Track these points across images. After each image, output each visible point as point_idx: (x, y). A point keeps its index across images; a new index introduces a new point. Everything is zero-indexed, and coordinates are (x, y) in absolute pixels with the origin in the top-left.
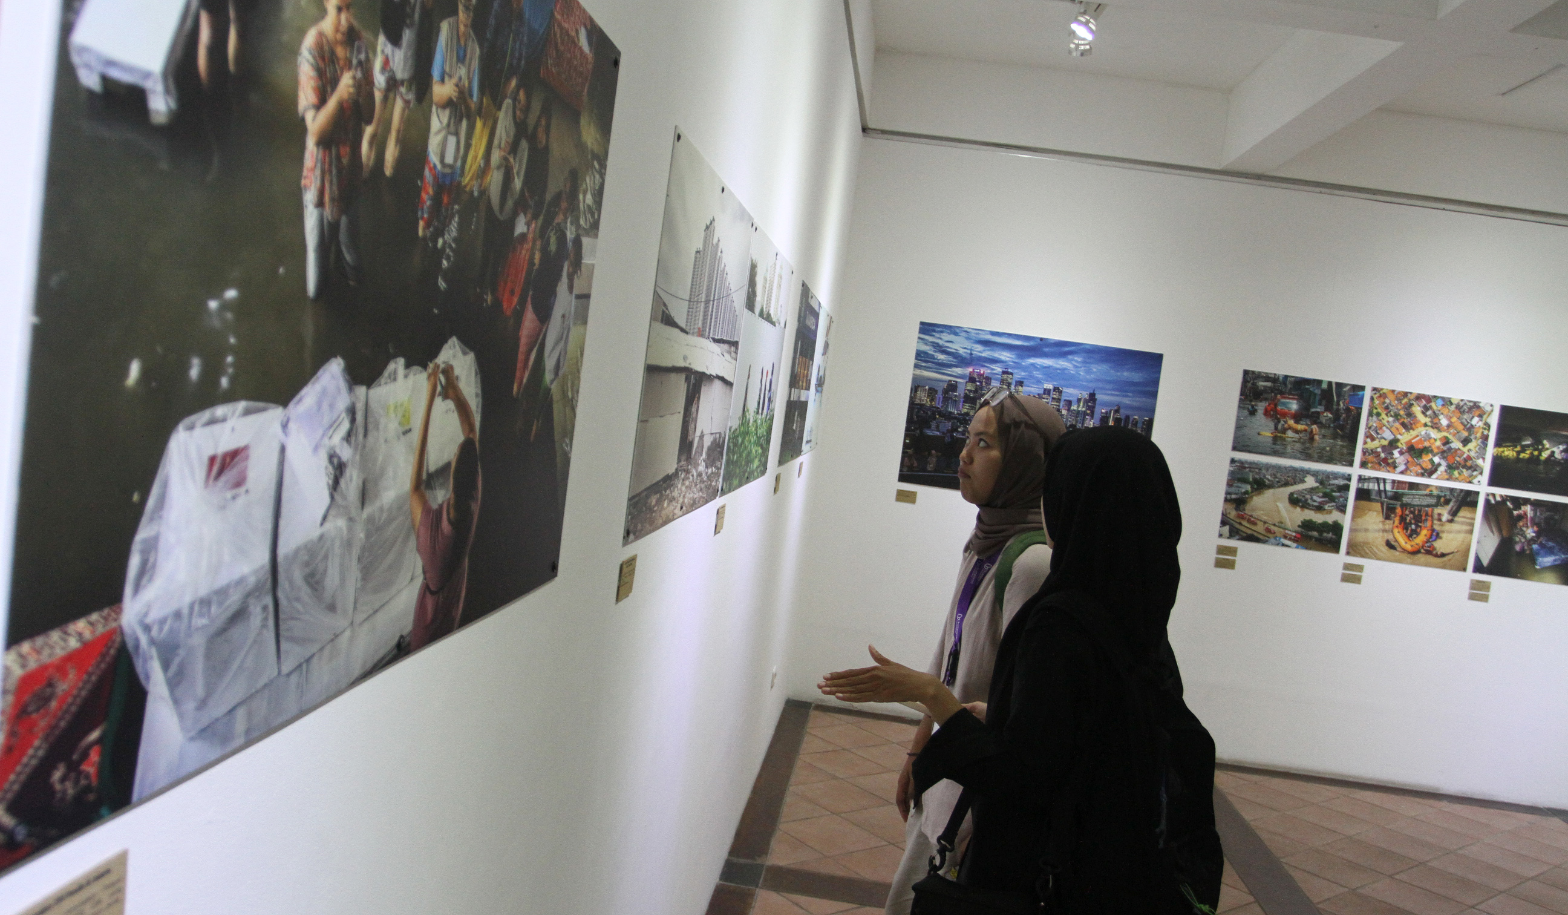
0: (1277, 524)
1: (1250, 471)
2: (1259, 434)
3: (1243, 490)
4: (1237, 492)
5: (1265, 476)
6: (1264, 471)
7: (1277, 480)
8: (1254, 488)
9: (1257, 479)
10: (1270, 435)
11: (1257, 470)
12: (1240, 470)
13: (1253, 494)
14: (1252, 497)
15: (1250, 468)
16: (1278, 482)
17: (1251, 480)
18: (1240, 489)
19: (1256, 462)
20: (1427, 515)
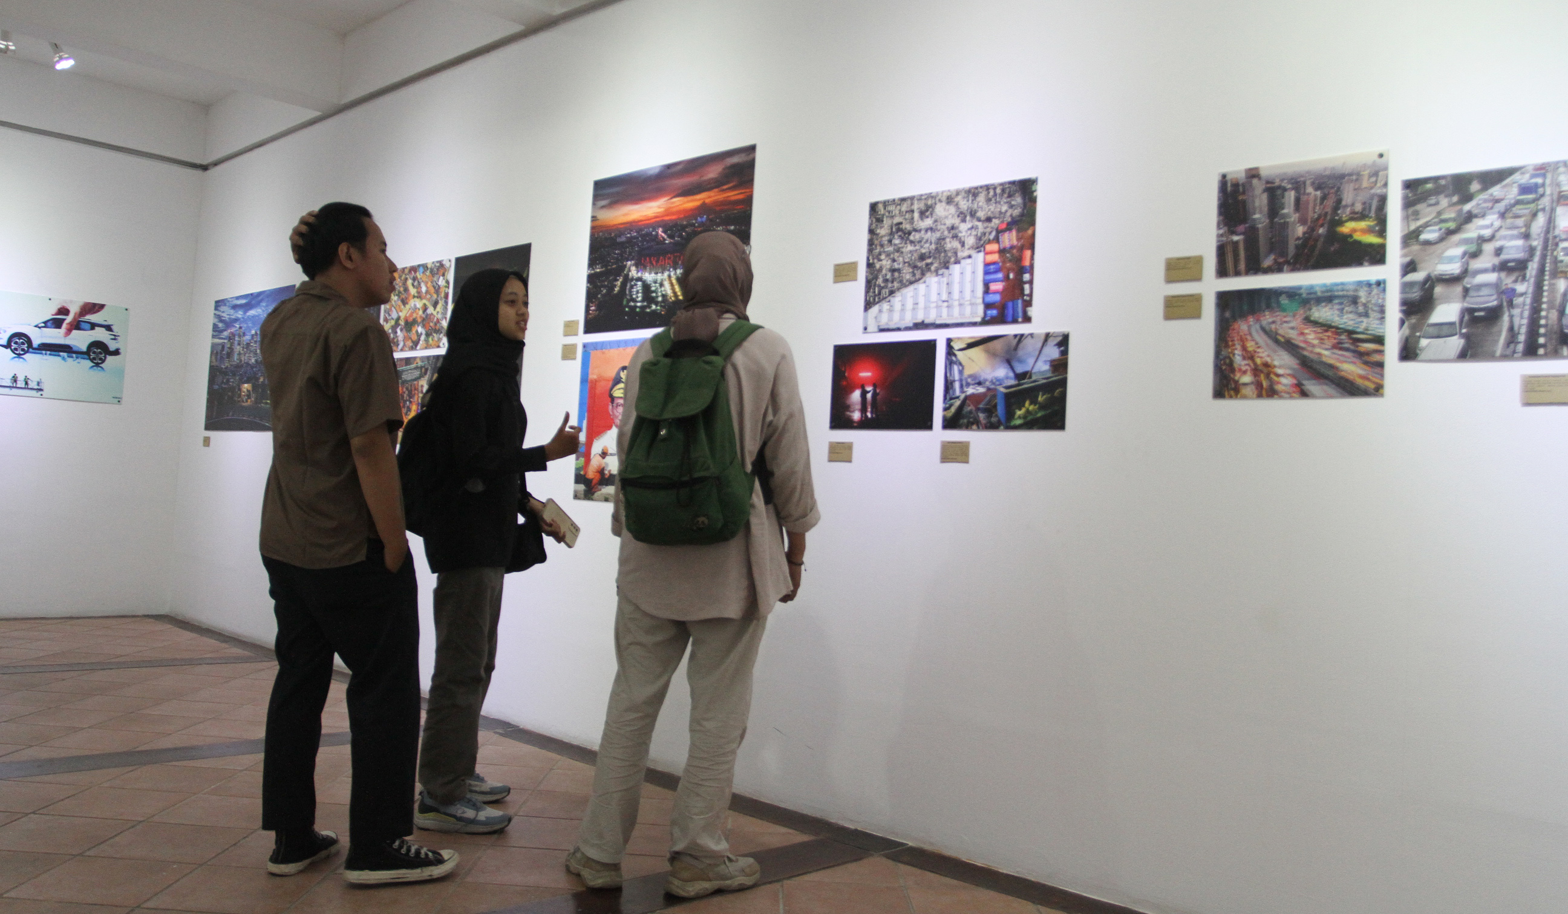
20: (415, 389)
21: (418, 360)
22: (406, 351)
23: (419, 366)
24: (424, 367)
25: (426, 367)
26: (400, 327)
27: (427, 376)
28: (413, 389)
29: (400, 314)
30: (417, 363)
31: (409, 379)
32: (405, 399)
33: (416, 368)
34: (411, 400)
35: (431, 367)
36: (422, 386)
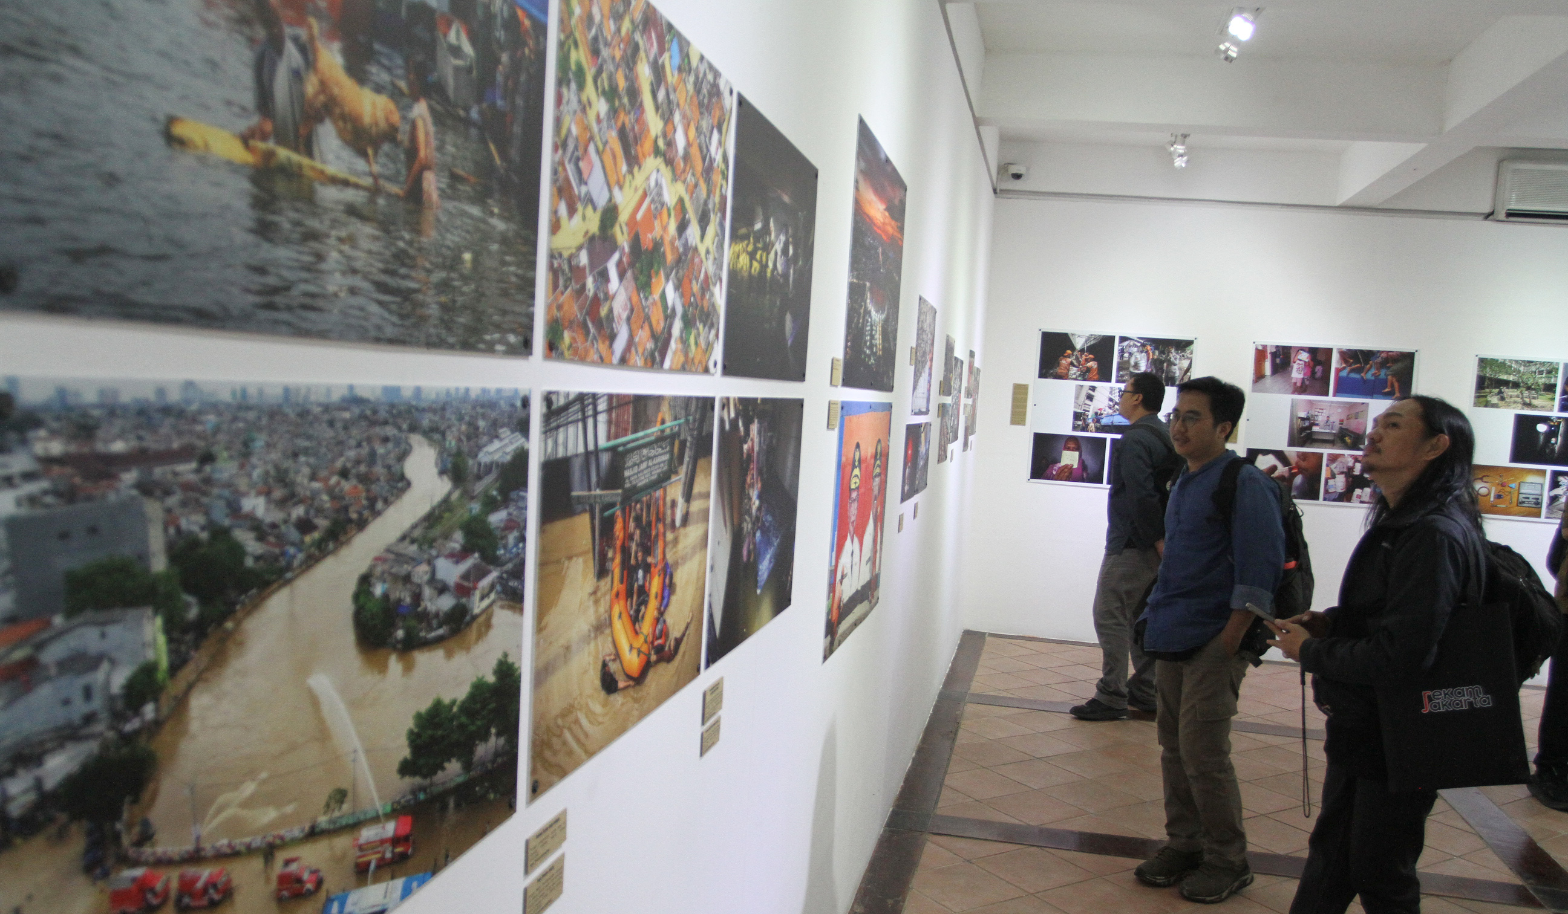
0: (323, 821)
1: (146, 488)
2: (173, 140)
3: (119, 679)
4: (80, 708)
5: (234, 509)
6: (226, 468)
7: (299, 512)
8: (186, 628)
9: (194, 543)
10: (238, 153)
11: (187, 469)
12: (69, 495)
13: (188, 673)
14: (181, 703)
15: (140, 457)
16: (305, 526)
17: (159, 564)
18: (99, 676)
19: (174, 397)
20: (658, 520)
21: (665, 412)
22: (635, 368)
23: (668, 432)
24: (678, 434)
25: (682, 437)
26: (616, 257)
27: (684, 467)
28: (653, 518)
29: (619, 197)
30: (663, 422)
31: (642, 481)
32: (633, 562)
33: (660, 439)
34: (650, 560)
35: (692, 436)
36: (674, 504)
